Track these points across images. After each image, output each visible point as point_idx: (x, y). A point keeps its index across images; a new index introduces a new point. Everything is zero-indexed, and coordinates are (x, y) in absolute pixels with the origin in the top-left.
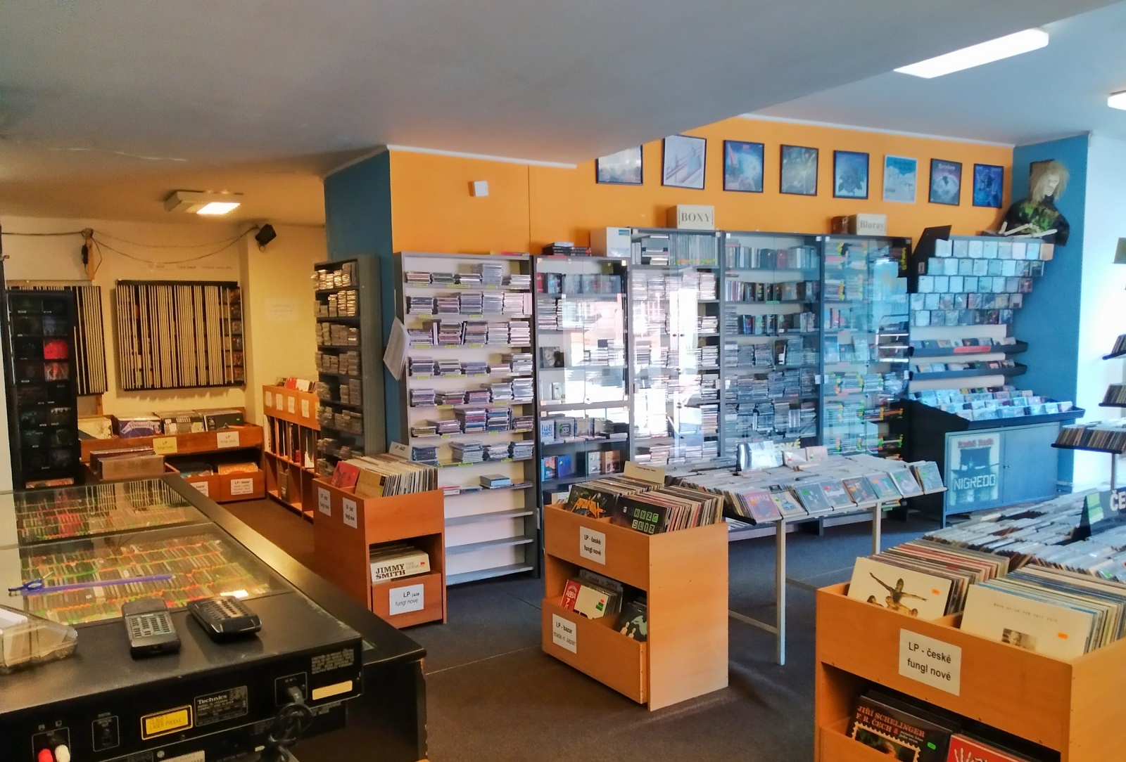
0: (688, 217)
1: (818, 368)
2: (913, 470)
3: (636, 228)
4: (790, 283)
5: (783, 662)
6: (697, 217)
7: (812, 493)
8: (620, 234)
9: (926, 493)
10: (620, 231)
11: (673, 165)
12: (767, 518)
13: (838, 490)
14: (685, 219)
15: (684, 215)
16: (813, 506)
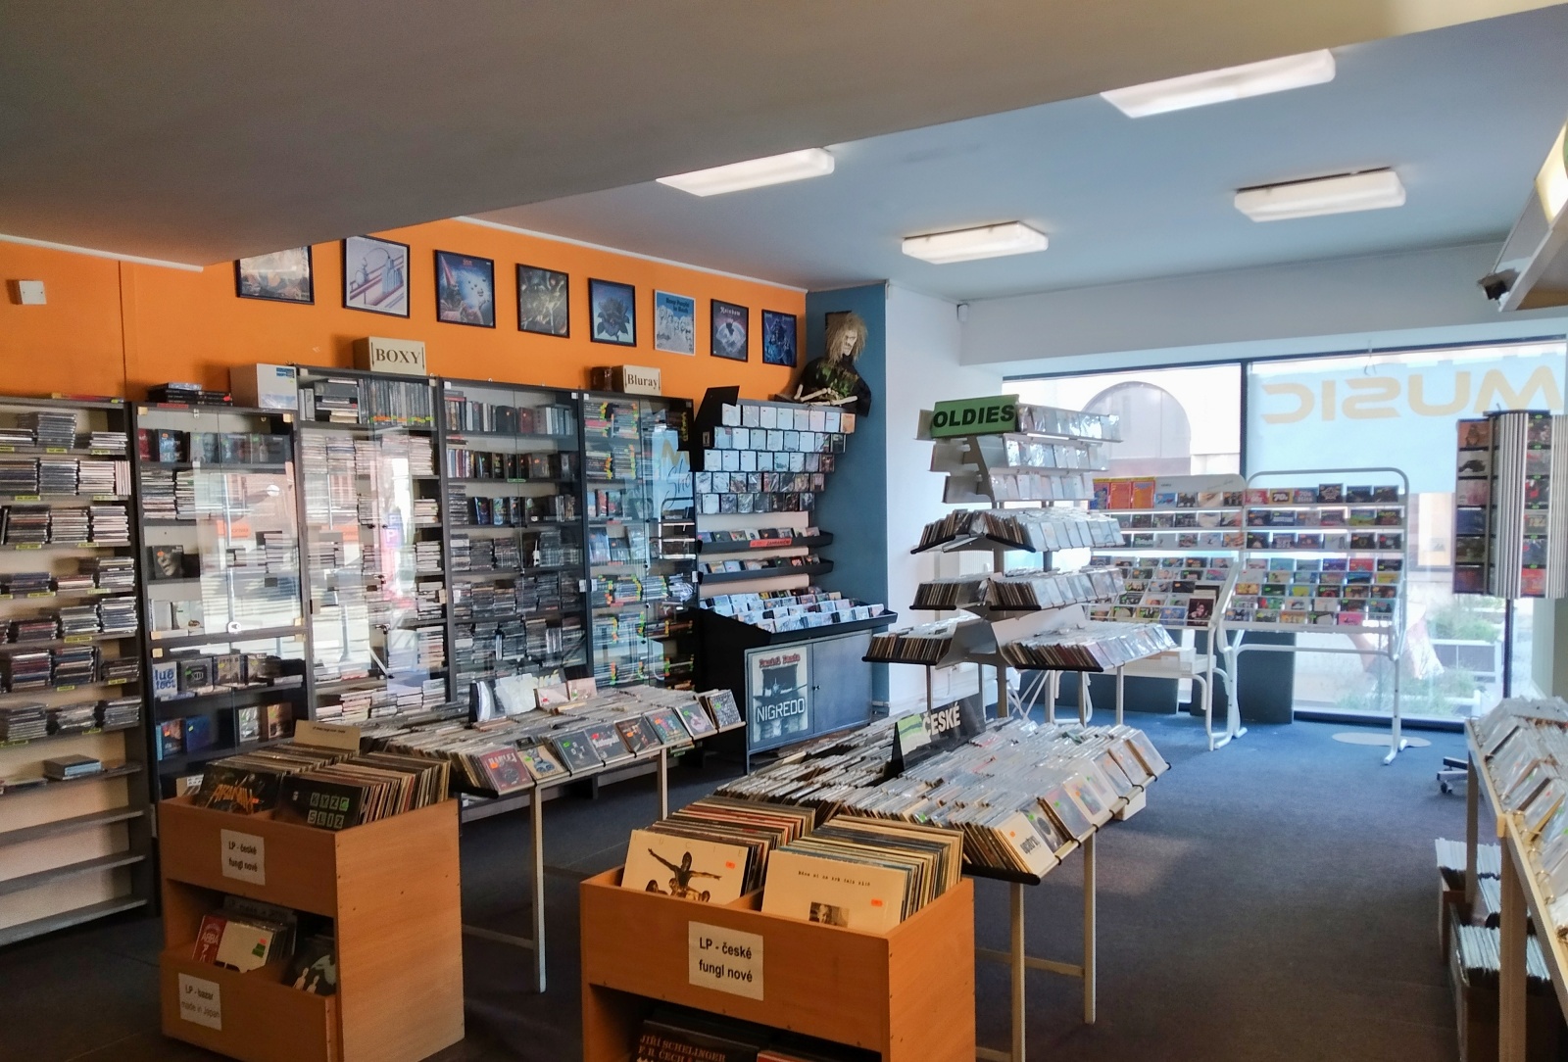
0: (385, 355)
1: (582, 570)
2: (704, 702)
3: (304, 367)
4: (540, 453)
5: (543, 987)
6: (400, 356)
7: (575, 745)
8: (278, 375)
9: (721, 730)
10: (278, 369)
11: (360, 279)
12: (514, 786)
13: (610, 737)
14: (381, 357)
15: (380, 352)
16: (578, 762)
